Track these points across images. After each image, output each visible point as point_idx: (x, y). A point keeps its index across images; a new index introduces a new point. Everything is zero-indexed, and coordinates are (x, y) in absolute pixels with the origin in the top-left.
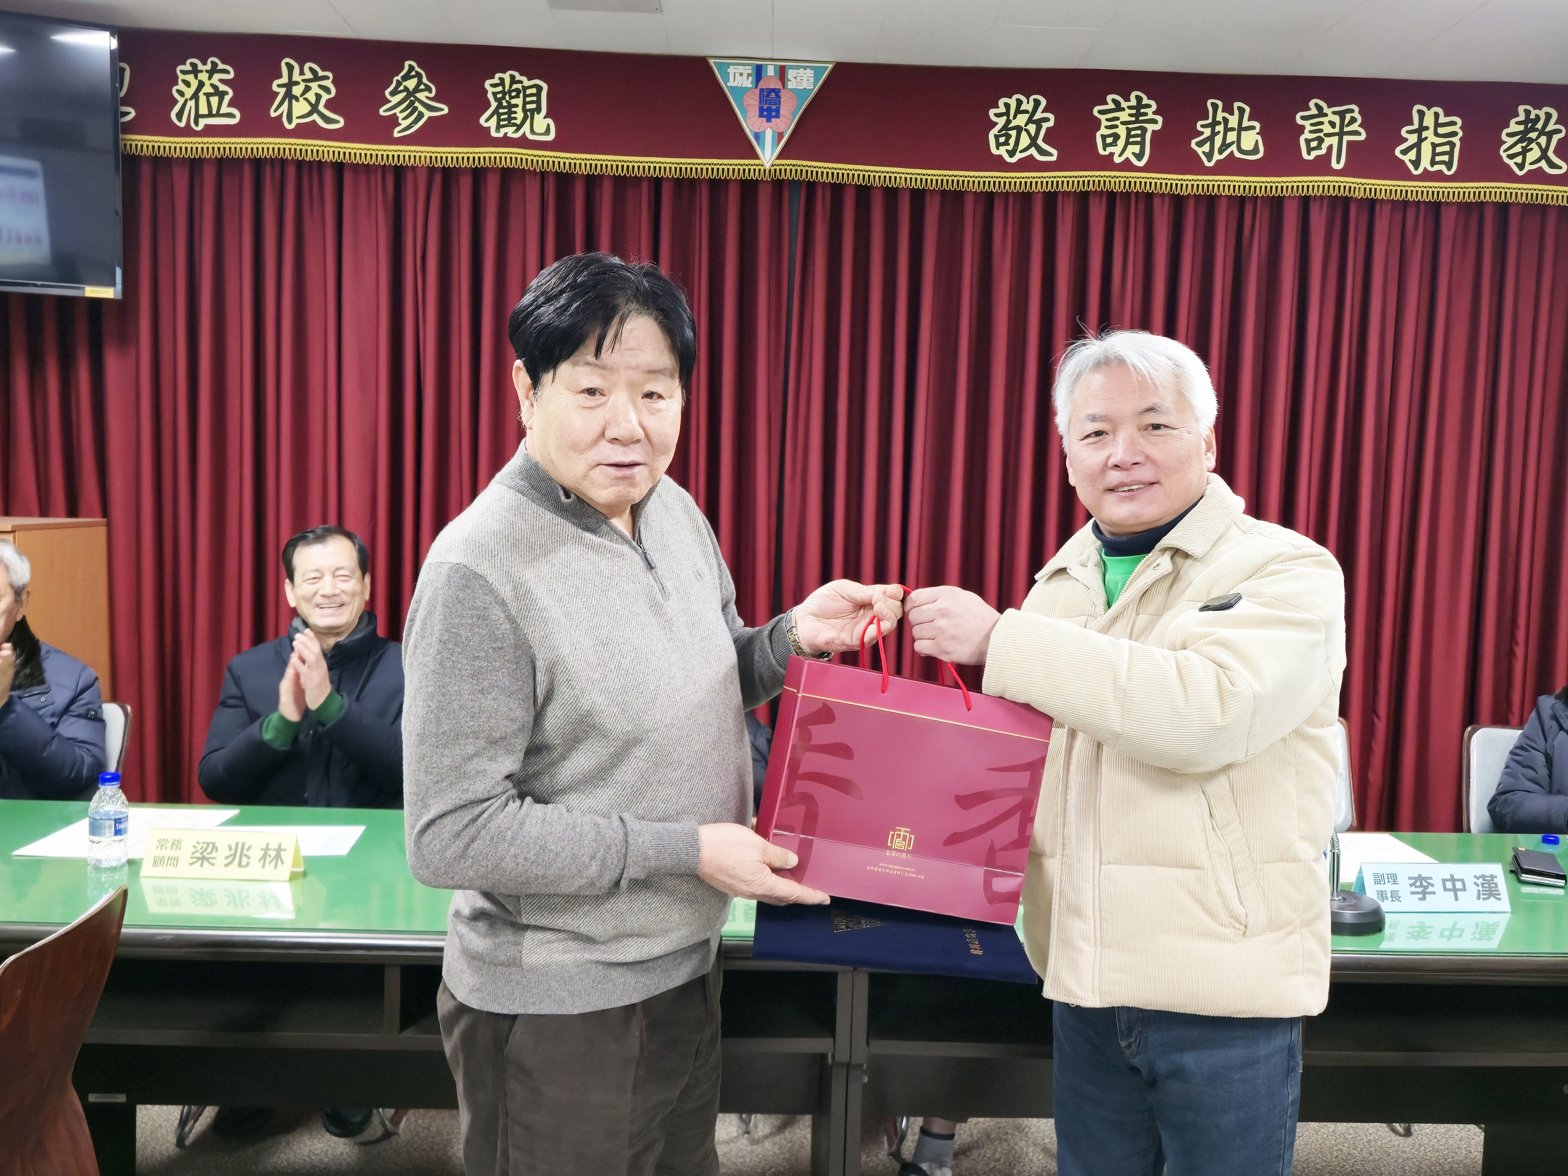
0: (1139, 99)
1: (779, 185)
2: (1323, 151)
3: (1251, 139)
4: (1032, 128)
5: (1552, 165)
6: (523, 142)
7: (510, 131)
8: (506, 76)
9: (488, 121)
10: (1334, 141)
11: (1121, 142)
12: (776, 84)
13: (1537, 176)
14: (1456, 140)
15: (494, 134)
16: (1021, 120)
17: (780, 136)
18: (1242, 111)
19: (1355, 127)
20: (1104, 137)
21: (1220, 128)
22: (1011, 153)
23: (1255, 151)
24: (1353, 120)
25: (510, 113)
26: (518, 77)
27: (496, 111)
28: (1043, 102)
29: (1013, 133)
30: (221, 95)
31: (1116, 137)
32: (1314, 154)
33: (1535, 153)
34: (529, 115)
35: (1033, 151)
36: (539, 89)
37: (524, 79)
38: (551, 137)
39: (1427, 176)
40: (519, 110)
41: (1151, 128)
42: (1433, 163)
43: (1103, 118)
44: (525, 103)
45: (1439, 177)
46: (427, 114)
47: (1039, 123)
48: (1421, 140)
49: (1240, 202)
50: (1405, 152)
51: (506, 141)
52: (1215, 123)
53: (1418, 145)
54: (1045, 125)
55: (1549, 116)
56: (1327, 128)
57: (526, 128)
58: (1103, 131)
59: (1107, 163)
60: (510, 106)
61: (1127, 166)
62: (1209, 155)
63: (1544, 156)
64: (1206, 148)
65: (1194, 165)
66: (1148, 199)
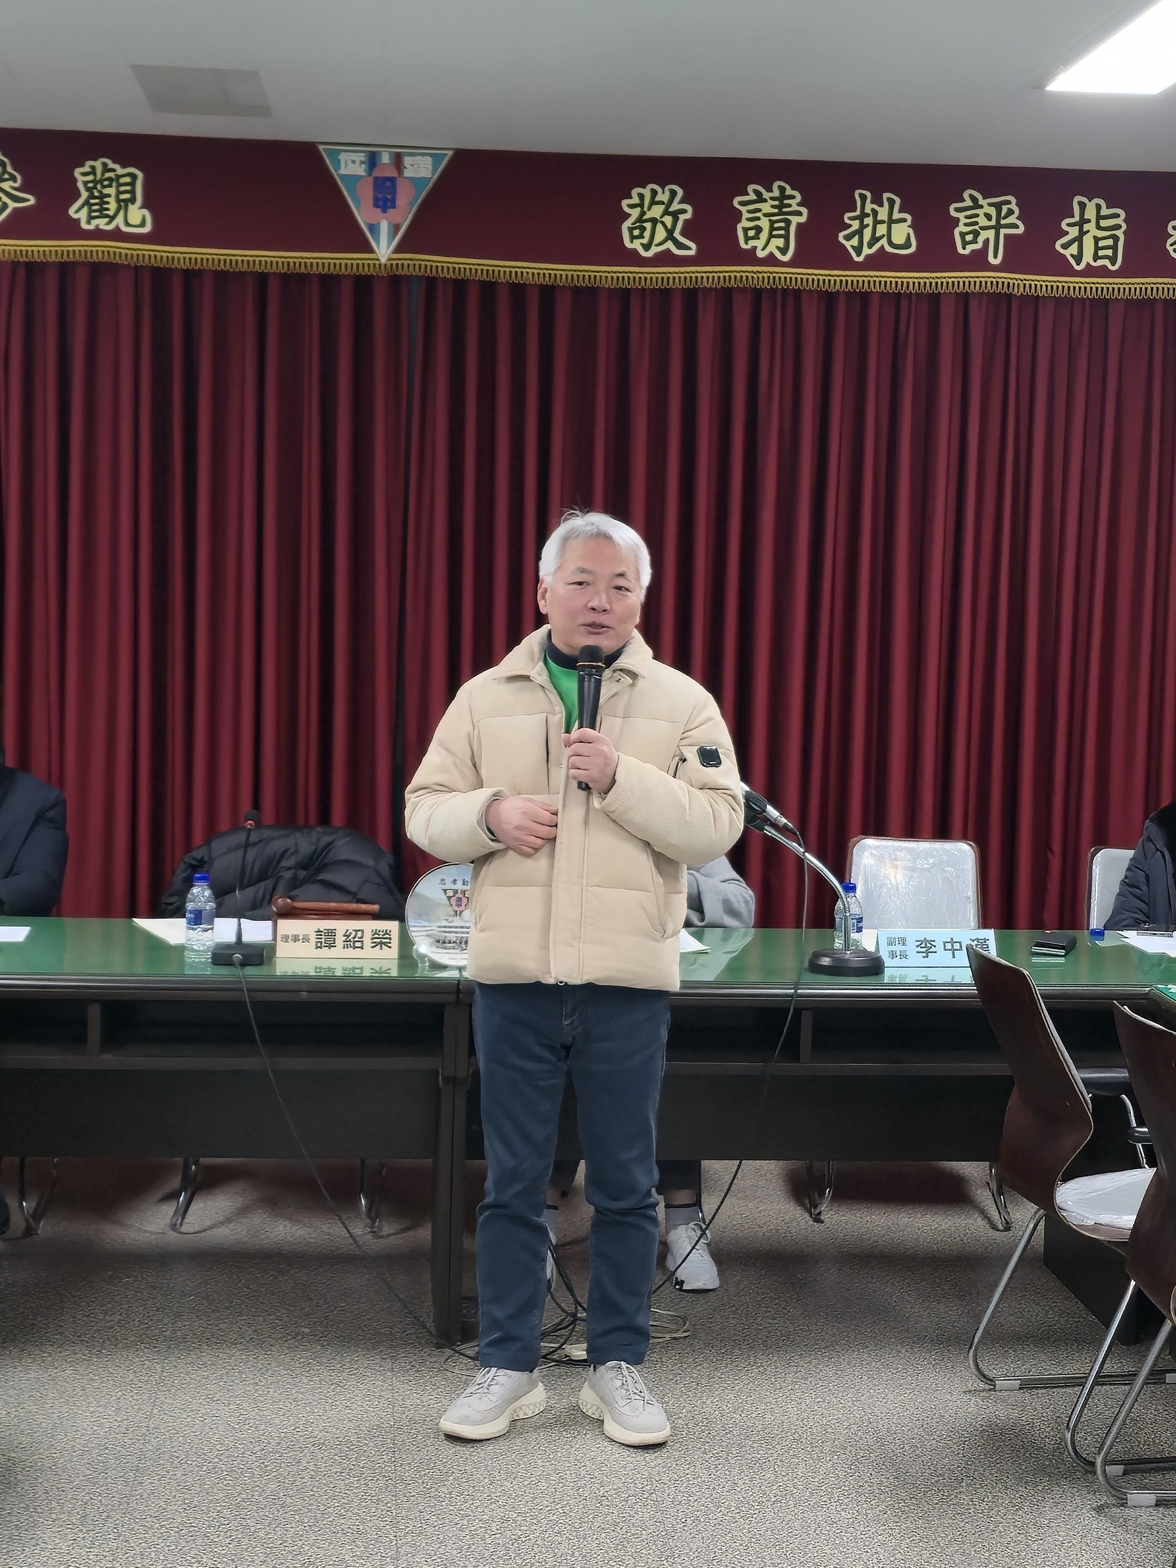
0: (782, 189)
1: (396, 282)
2: (979, 246)
3: (902, 232)
4: (668, 220)
6: (117, 235)
7: (102, 223)
8: (98, 164)
9: (78, 212)
10: (991, 234)
11: (764, 235)
12: (392, 173)
14: (1120, 233)
15: (84, 226)
16: (656, 212)
17: (396, 228)
18: (892, 202)
19: (1012, 219)
20: (746, 230)
21: (869, 221)
23: (907, 245)
24: (1010, 212)
25: (102, 203)
27: (87, 203)
28: (680, 192)
29: (648, 225)
31: (759, 229)
32: (970, 248)
34: (123, 205)
35: (669, 245)
36: (134, 177)
37: (116, 166)
38: (147, 229)
39: (1090, 271)
40: (112, 200)
41: (795, 220)
42: (1096, 257)
43: (744, 209)
44: (118, 193)
45: (1103, 272)
46: (12, 205)
47: (675, 215)
48: (1082, 233)
49: (892, 299)
50: (1065, 246)
51: (98, 234)
52: (864, 215)
53: (1079, 239)
54: (682, 217)
56: (983, 221)
57: (119, 220)
58: (743, 223)
59: (750, 257)
60: (103, 196)
61: (771, 260)
62: (859, 250)
64: (855, 241)
65: (843, 260)
66: (794, 295)
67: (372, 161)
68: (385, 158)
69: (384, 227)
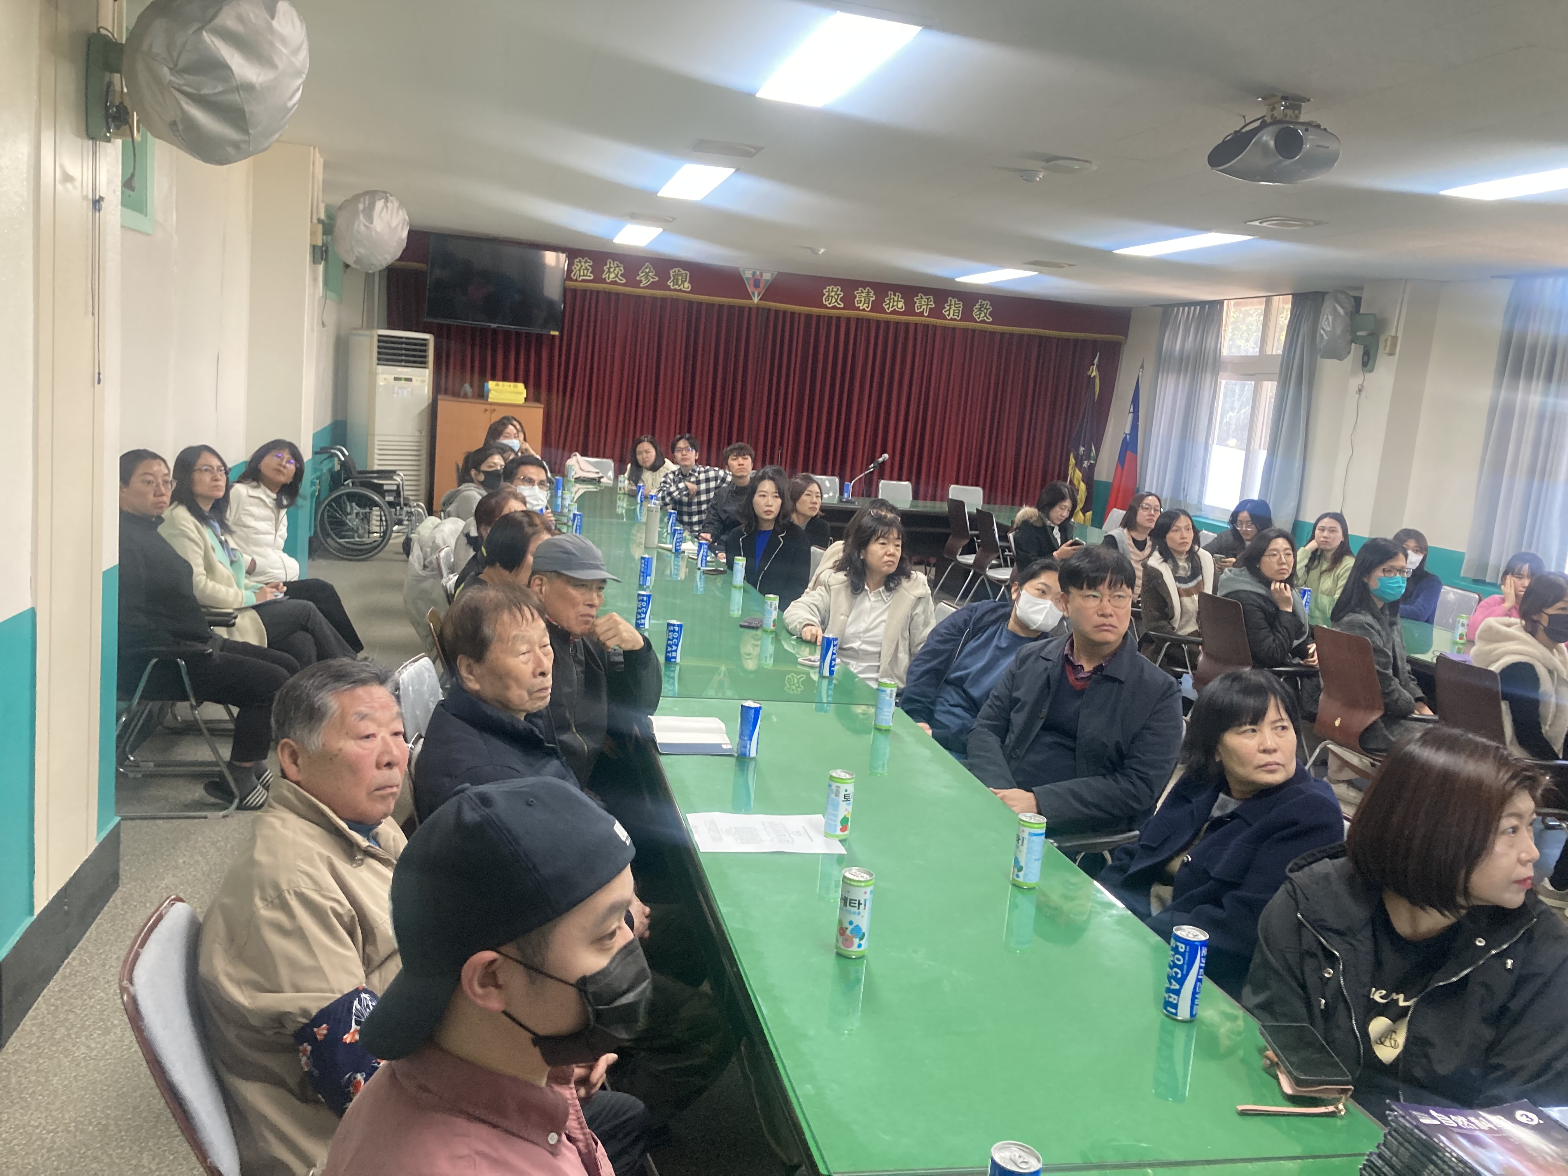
0: (868, 290)
1: (758, 308)
2: (922, 310)
3: (901, 304)
4: (836, 296)
5: (988, 319)
6: (680, 291)
7: (677, 287)
8: (677, 270)
9: (670, 283)
10: (925, 307)
11: (862, 303)
12: (759, 278)
13: (983, 322)
14: (961, 309)
15: (672, 287)
16: (833, 294)
17: (760, 294)
18: (898, 296)
19: (931, 303)
20: (857, 301)
22: (829, 304)
23: (902, 308)
24: (931, 301)
25: (677, 281)
26: (680, 270)
27: (673, 281)
28: (840, 289)
29: (830, 298)
30: (588, 270)
31: (861, 301)
32: (919, 310)
33: (983, 315)
34: (683, 282)
35: (836, 303)
36: (687, 275)
37: (682, 271)
38: (689, 289)
39: (951, 319)
40: (680, 281)
41: (871, 299)
42: (954, 316)
43: (857, 295)
44: (682, 279)
45: (955, 320)
47: (838, 295)
48: (950, 308)
49: (897, 324)
50: (945, 312)
51: (675, 290)
52: (891, 299)
53: (949, 310)
54: (840, 296)
55: (988, 304)
56: (923, 303)
57: (682, 286)
58: (857, 299)
59: (858, 309)
60: (677, 279)
61: (864, 310)
62: (888, 309)
63: (985, 316)
64: (888, 306)
65: (884, 311)
66: (868, 321)
67: (754, 274)
68: (758, 273)
69: (756, 293)
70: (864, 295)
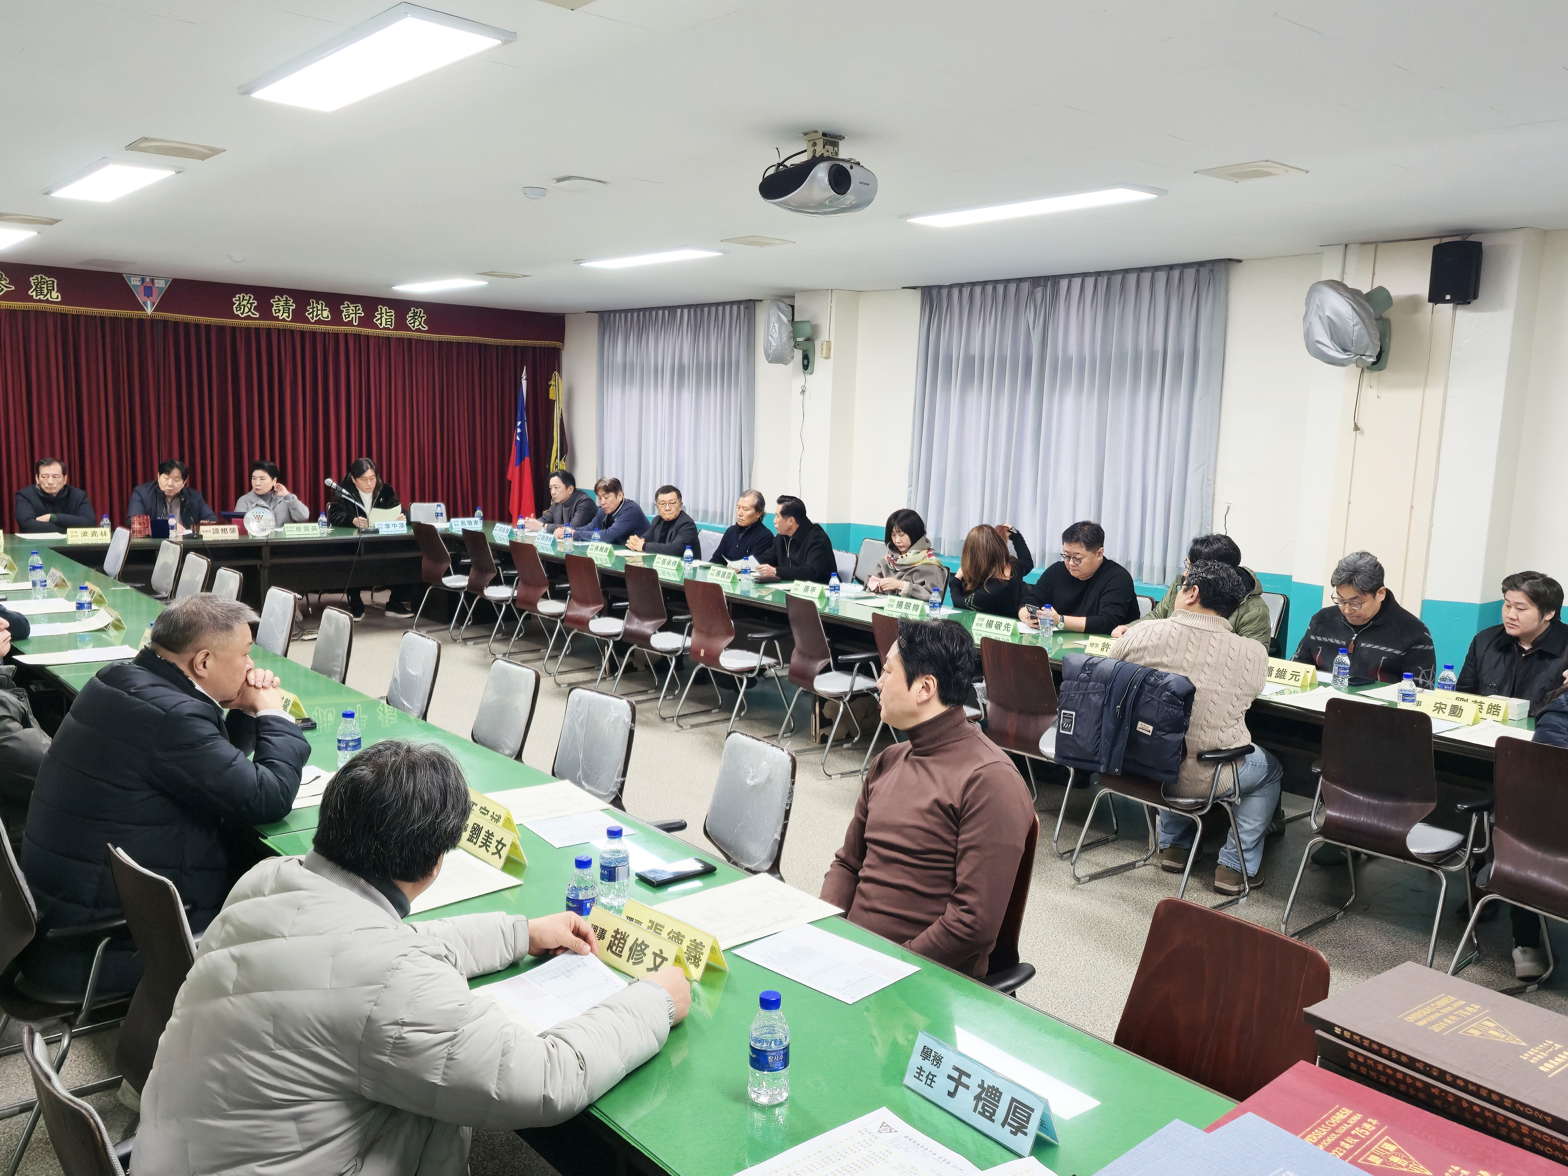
0: (286, 298)
1: (154, 321)
2: (350, 319)
3: (326, 313)
4: (249, 306)
5: (423, 327)
6: (47, 301)
7: (42, 297)
8: (39, 276)
9: (32, 293)
10: (354, 315)
11: (281, 312)
12: (150, 285)
13: (418, 330)
14: (393, 317)
15: (34, 297)
16: (245, 302)
17: (154, 304)
18: (322, 304)
19: (360, 311)
20: (275, 310)
21: (315, 309)
22: (242, 314)
23: (328, 317)
24: (359, 309)
25: (41, 290)
26: (44, 277)
27: (35, 290)
28: (253, 297)
29: (242, 307)
31: (279, 310)
32: (347, 319)
33: (417, 323)
34: (50, 291)
35: (250, 313)
36: (53, 282)
37: (47, 278)
38: (59, 300)
39: (384, 328)
40: (45, 289)
41: (291, 308)
42: (386, 325)
43: (274, 303)
44: (47, 287)
45: (388, 329)
46: (5, 289)
47: (251, 304)
48: (381, 317)
49: (324, 334)
50: (377, 320)
51: (40, 301)
52: (313, 308)
53: (381, 318)
54: (254, 305)
55: (421, 312)
56: (351, 312)
57: (49, 296)
58: (274, 308)
59: (277, 318)
60: (41, 288)
61: (284, 320)
62: (312, 318)
63: (420, 324)
64: (311, 315)
65: (307, 321)
66: (292, 332)
67: (143, 280)
68: (148, 280)
69: (149, 303)
70: (282, 303)
